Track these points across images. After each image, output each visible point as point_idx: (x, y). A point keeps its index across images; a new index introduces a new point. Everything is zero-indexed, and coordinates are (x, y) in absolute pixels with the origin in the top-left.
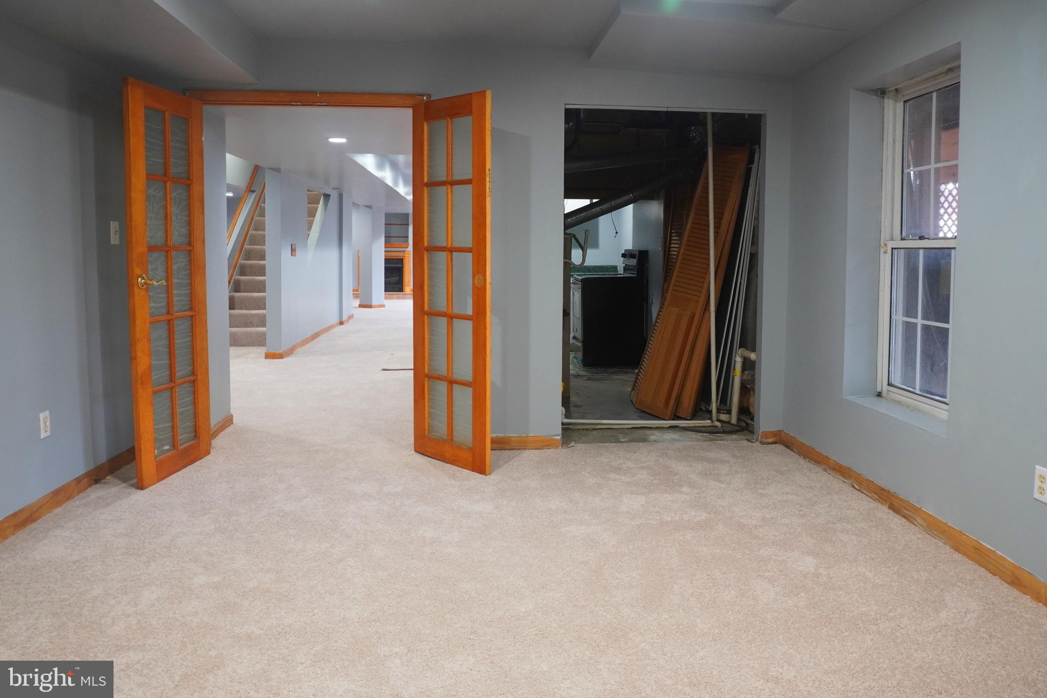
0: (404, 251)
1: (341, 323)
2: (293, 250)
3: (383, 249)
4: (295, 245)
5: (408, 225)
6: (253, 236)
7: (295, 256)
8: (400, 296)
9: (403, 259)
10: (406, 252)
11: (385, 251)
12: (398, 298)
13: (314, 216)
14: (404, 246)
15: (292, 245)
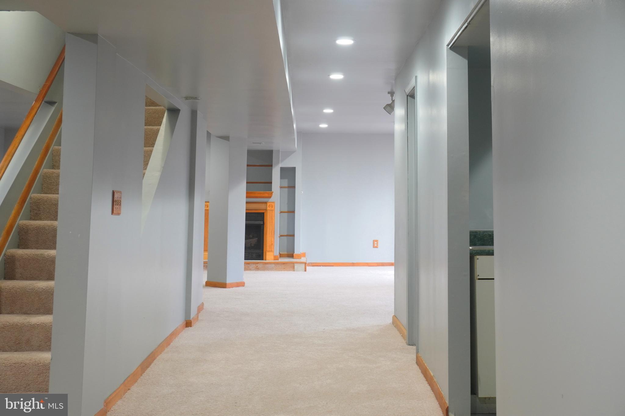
0: (266, 203)
1: (188, 324)
2: (116, 203)
3: (244, 200)
4: (120, 192)
5: (271, 166)
6: (46, 177)
7: (119, 214)
8: (260, 266)
9: (263, 213)
10: (268, 204)
11: (247, 203)
12: (257, 269)
13: (153, 145)
14: (266, 195)
15: (113, 193)
